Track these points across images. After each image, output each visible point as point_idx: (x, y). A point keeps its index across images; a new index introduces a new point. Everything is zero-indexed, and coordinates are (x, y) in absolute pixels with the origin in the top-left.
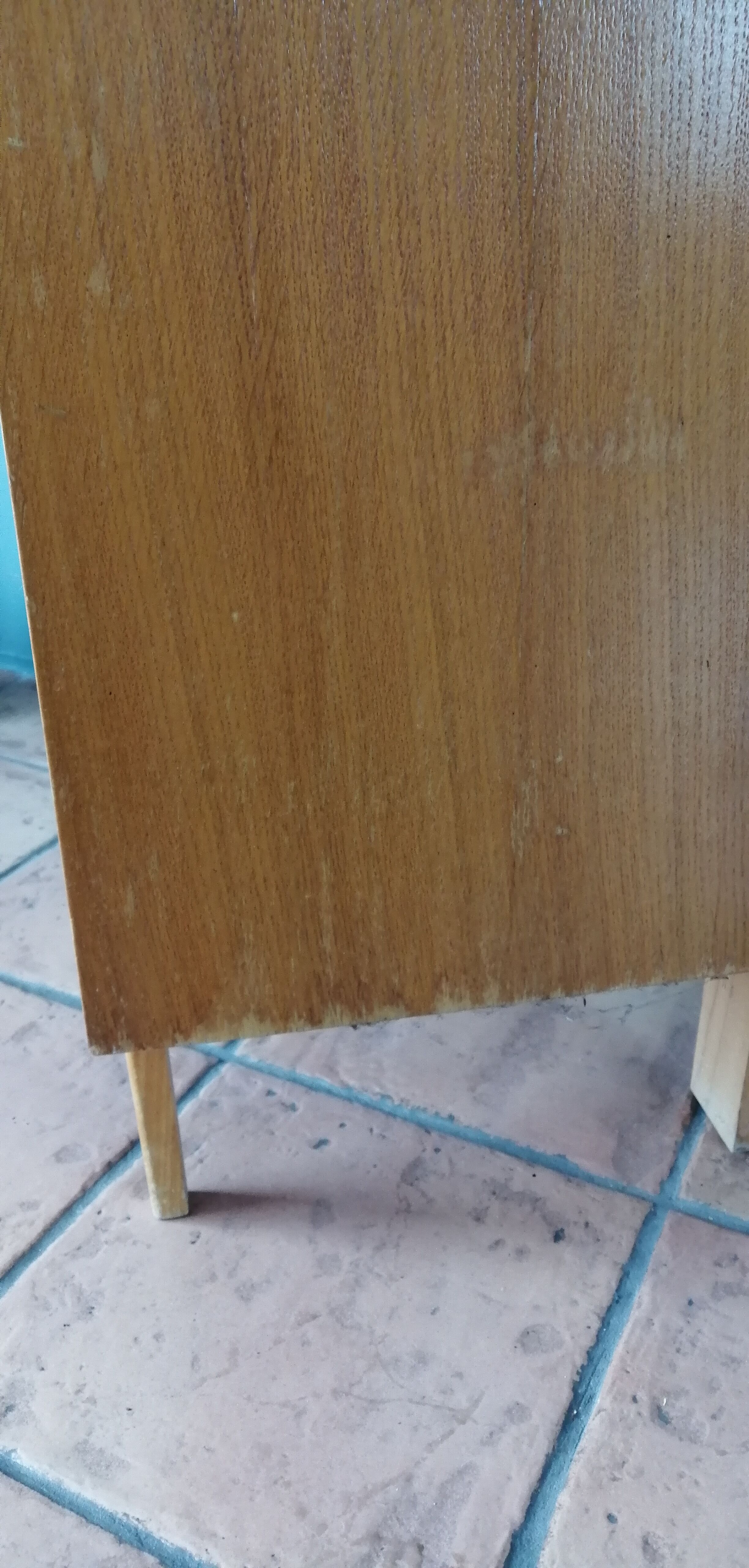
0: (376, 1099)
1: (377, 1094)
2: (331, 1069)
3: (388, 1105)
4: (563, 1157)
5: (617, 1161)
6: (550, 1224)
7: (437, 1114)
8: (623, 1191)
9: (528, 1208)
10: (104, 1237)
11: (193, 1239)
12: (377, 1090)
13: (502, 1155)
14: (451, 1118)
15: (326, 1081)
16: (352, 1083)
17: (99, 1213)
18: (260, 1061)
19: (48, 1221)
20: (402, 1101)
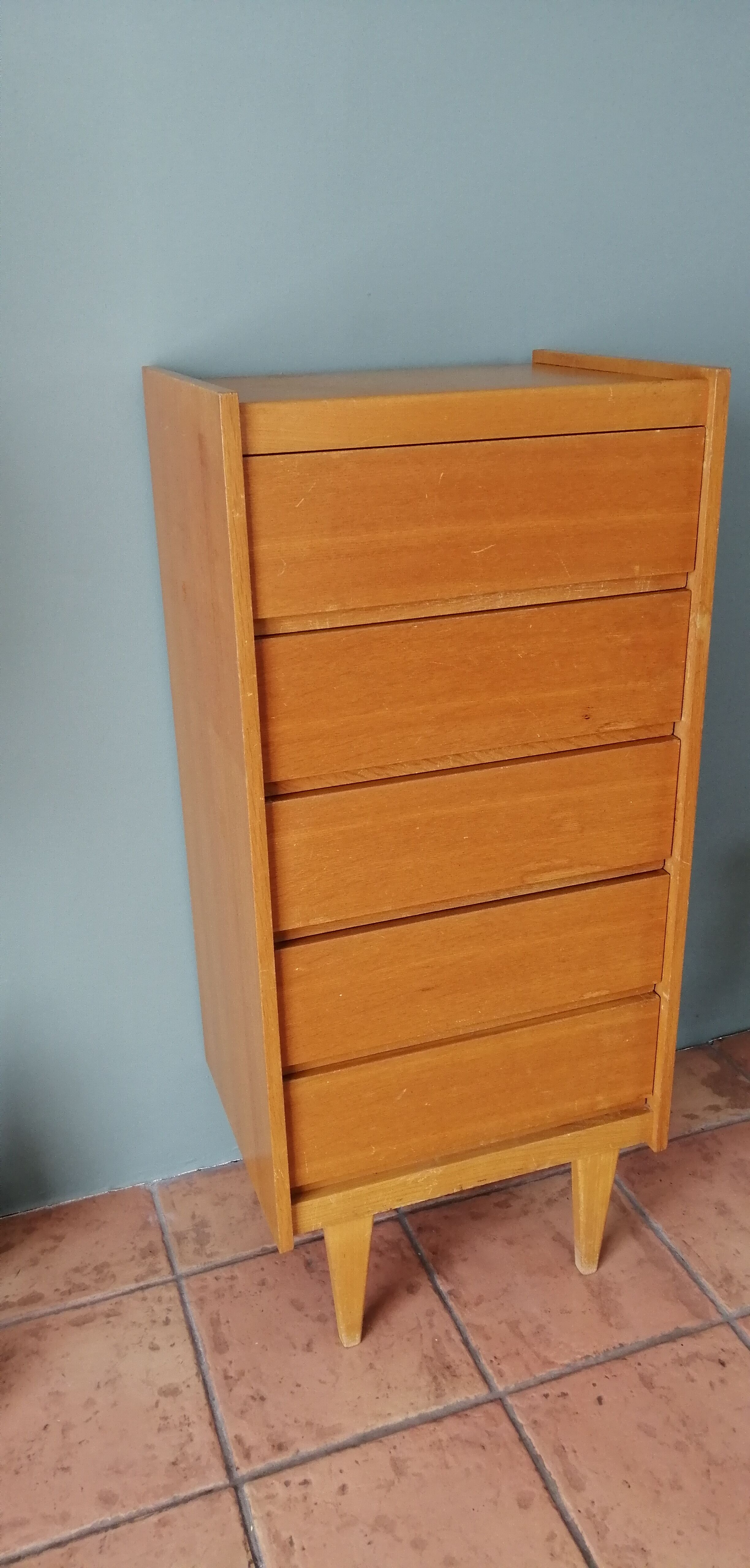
0: (584, 1361)
1: (581, 1359)
2: (548, 1363)
3: (592, 1361)
4: (678, 1328)
5: (697, 1315)
6: (713, 1361)
7: (614, 1348)
8: (712, 1326)
9: (698, 1361)
10: (598, 1518)
11: (627, 1485)
12: (579, 1357)
13: (662, 1345)
14: (621, 1345)
15: (555, 1371)
16: (566, 1362)
17: (579, 1511)
18: (515, 1385)
19: (569, 1534)
20: (594, 1353)
